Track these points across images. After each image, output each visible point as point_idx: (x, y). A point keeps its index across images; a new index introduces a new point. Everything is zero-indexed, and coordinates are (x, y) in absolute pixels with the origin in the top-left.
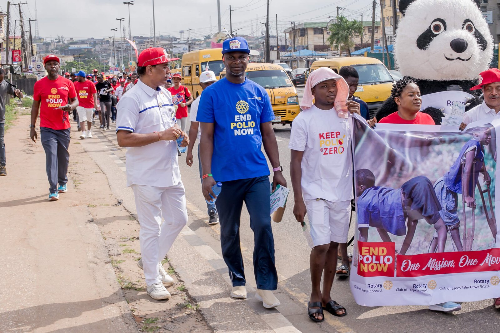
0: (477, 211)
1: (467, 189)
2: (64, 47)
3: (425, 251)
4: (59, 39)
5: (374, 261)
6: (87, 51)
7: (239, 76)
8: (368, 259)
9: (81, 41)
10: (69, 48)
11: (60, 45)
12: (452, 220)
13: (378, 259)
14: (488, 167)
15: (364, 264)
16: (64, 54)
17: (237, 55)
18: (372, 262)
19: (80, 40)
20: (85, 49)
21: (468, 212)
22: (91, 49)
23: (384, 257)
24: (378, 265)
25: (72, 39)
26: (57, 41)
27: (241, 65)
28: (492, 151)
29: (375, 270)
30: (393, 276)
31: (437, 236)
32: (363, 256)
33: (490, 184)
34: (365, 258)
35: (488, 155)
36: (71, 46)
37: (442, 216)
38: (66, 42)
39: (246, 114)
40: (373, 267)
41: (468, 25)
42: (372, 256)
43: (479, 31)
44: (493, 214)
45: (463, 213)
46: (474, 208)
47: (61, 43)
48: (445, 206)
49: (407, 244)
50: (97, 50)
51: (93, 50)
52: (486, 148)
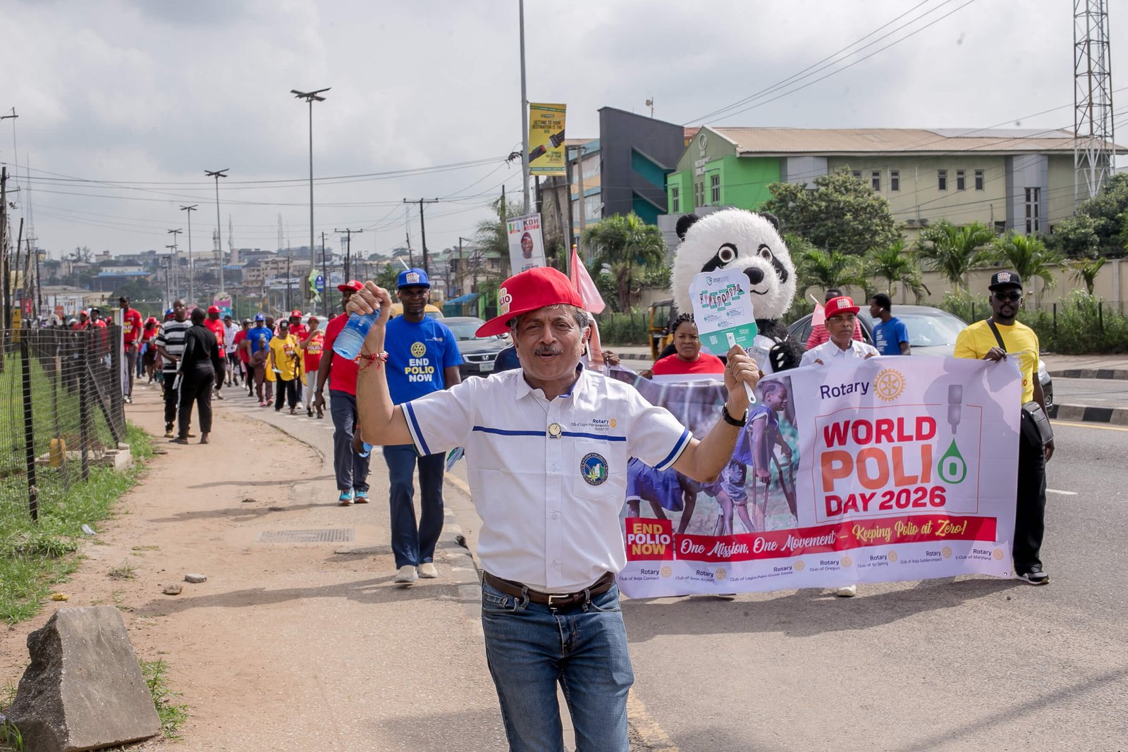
0: (771, 486)
1: (759, 460)
2: (89, 272)
3: (710, 534)
4: (79, 253)
5: (649, 542)
6: (137, 282)
7: (417, 314)
8: (641, 539)
9: (126, 259)
10: (100, 274)
11: (80, 267)
12: (737, 495)
13: (653, 538)
14: (786, 437)
15: (636, 544)
16: (88, 287)
17: (415, 290)
18: (646, 543)
19: (124, 256)
20: (133, 276)
21: (759, 487)
22: (147, 276)
23: (660, 535)
24: (654, 546)
25: (106, 253)
26: (74, 258)
27: (420, 301)
28: (790, 417)
29: (649, 552)
30: (672, 559)
31: (722, 514)
32: (636, 535)
33: (791, 456)
34: (638, 536)
35: (784, 422)
36: (104, 269)
37: (724, 489)
38: (93, 260)
39: (422, 358)
40: (647, 549)
41: (764, 251)
42: (646, 535)
43: (778, 258)
44: (794, 487)
45: (752, 488)
46: (768, 484)
47: (80, 264)
48: (728, 477)
49: (685, 521)
50: (159, 279)
51: (149, 279)
52: (781, 414)
